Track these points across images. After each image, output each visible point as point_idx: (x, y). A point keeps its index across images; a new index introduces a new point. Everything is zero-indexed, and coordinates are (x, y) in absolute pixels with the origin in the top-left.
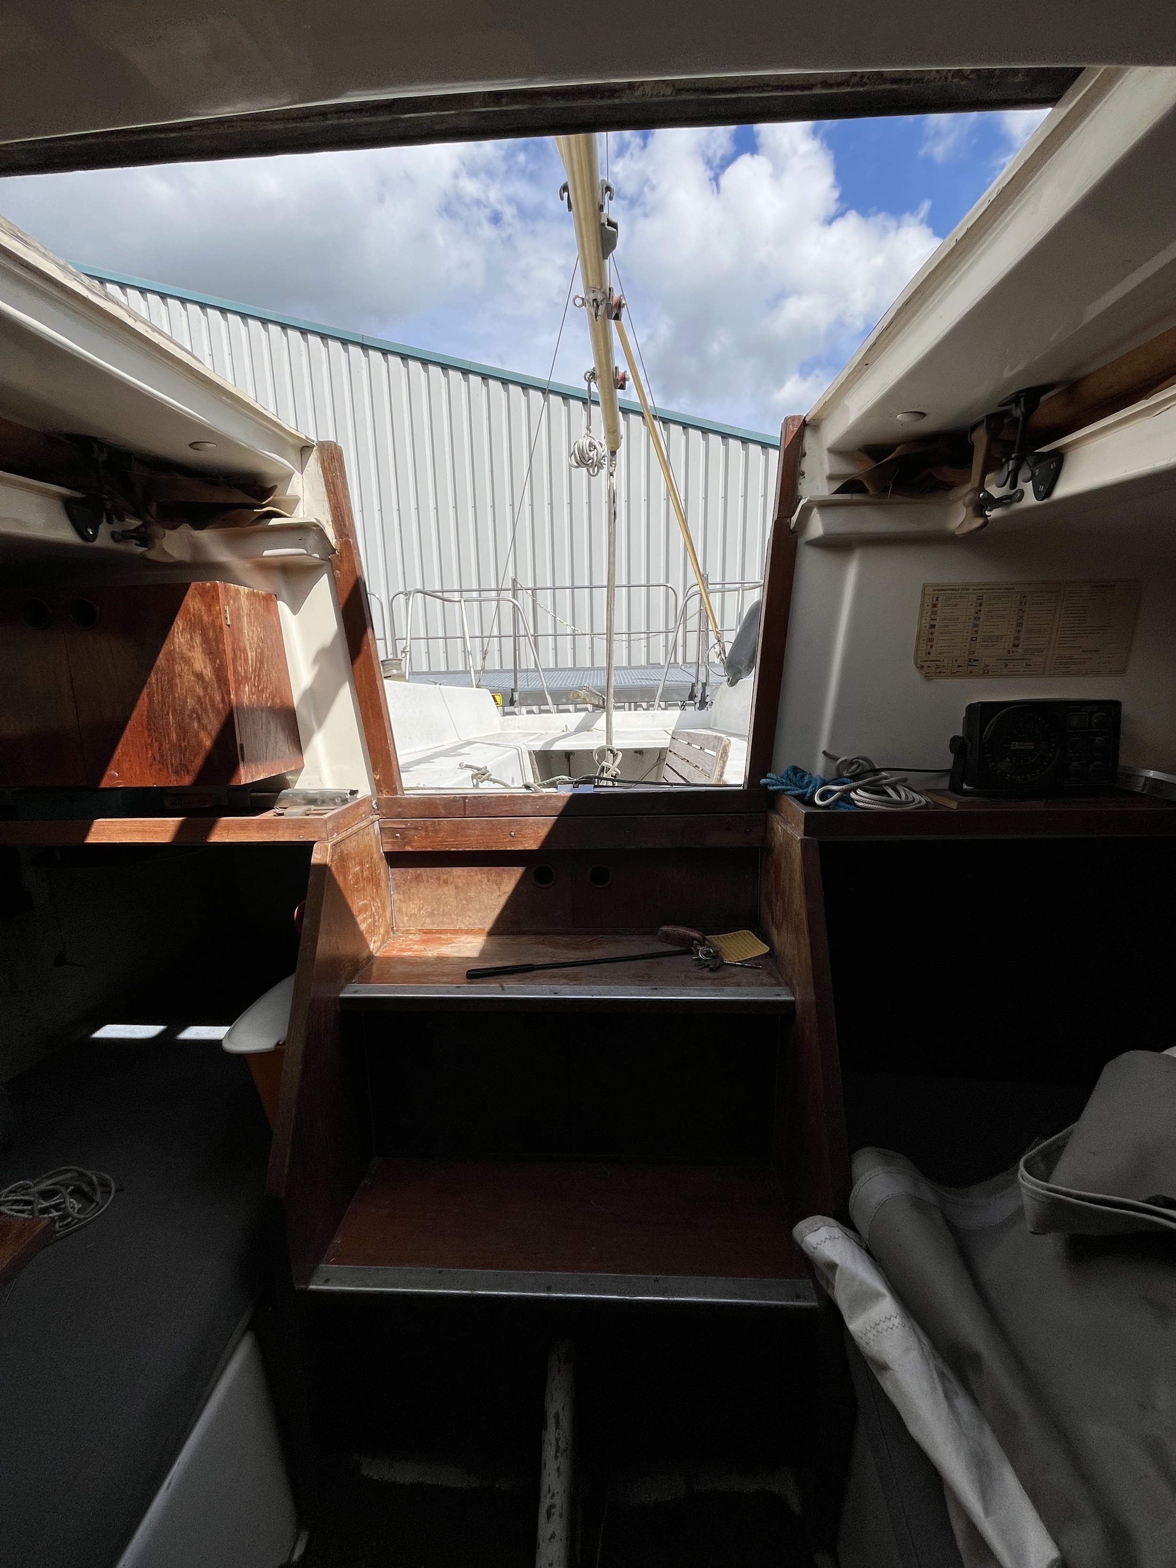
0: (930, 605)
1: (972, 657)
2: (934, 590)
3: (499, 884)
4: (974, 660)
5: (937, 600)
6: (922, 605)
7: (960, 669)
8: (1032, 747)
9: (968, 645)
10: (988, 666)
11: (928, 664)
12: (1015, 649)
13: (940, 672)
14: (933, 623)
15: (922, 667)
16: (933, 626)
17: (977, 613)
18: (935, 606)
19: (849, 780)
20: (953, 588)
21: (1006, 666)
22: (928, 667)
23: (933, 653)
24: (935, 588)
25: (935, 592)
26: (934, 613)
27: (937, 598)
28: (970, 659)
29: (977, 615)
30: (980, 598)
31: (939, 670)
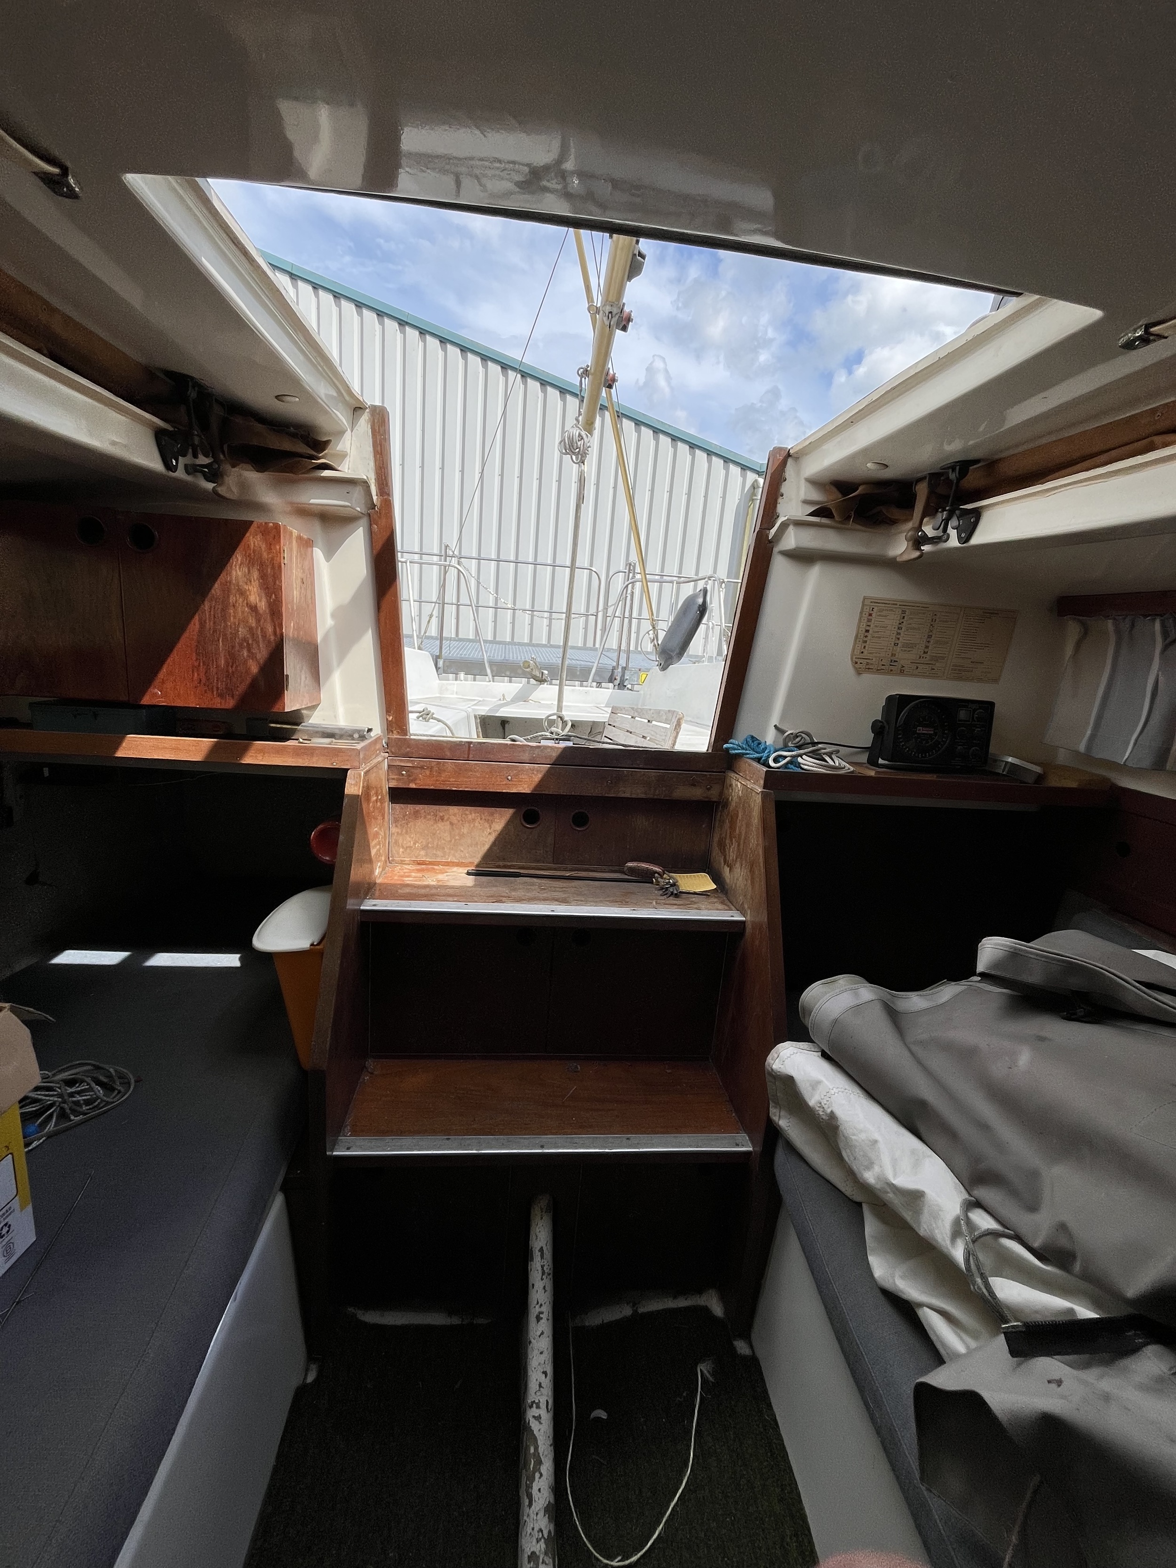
0: (867, 614)
1: (894, 658)
2: (872, 602)
3: (490, 823)
4: (895, 661)
5: (872, 610)
6: (861, 613)
7: (883, 667)
8: (932, 732)
9: (891, 648)
10: (903, 667)
11: (862, 661)
12: (925, 655)
13: (869, 669)
14: (868, 628)
15: (856, 663)
16: (867, 631)
17: (900, 624)
18: (870, 615)
19: (795, 749)
20: (884, 602)
21: (917, 668)
22: (861, 663)
23: (866, 652)
24: (872, 601)
25: (872, 604)
26: (869, 620)
27: (873, 608)
28: (891, 660)
29: (900, 626)
30: (904, 612)
31: (867, 667)
